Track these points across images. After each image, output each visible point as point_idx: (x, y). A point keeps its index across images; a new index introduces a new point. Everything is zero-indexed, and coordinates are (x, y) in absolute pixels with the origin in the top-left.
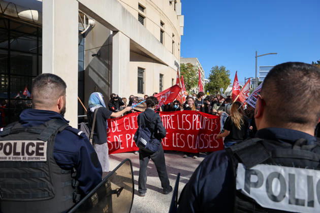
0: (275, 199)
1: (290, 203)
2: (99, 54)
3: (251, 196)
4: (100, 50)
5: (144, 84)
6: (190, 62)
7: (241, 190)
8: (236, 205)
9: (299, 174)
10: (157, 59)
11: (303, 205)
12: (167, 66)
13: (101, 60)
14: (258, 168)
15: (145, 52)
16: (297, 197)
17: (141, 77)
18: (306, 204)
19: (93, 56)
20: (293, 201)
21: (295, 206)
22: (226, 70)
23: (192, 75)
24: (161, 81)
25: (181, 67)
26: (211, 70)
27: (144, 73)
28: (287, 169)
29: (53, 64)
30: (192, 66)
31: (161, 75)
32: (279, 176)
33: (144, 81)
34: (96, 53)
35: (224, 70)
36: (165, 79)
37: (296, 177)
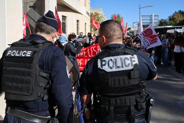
0: (111, 68)
1: (116, 68)
2: (34, 6)
3: (103, 69)
4: (35, 3)
5: (66, 27)
6: (96, 12)
7: (99, 68)
8: (99, 73)
9: (118, 58)
10: (75, 10)
11: (120, 68)
12: (82, 14)
13: (36, 11)
14: (105, 59)
15: (67, 5)
16: (118, 66)
17: (64, 22)
18: (121, 67)
19: (30, 7)
20: (117, 67)
21: (118, 69)
22: (121, 17)
23: (98, 20)
24: (77, 25)
25: (90, 15)
26: (111, 17)
27: (66, 19)
28: (114, 57)
29: (6, 14)
30: (98, 14)
31: (78, 21)
32: (111, 60)
33: (66, 25)
34: (32, 6)
35: (119, 17)
36: (80, 23)
37: (117, 59)
